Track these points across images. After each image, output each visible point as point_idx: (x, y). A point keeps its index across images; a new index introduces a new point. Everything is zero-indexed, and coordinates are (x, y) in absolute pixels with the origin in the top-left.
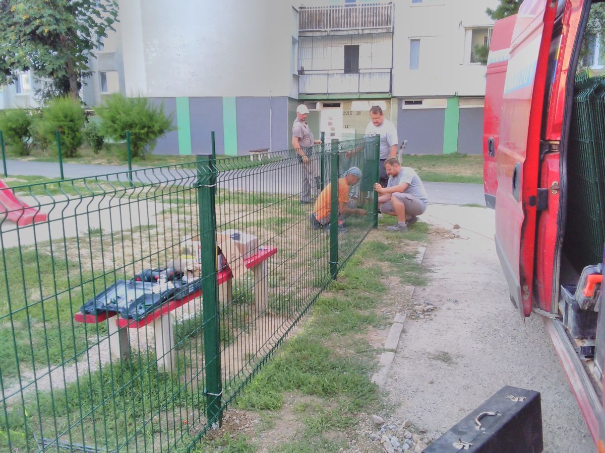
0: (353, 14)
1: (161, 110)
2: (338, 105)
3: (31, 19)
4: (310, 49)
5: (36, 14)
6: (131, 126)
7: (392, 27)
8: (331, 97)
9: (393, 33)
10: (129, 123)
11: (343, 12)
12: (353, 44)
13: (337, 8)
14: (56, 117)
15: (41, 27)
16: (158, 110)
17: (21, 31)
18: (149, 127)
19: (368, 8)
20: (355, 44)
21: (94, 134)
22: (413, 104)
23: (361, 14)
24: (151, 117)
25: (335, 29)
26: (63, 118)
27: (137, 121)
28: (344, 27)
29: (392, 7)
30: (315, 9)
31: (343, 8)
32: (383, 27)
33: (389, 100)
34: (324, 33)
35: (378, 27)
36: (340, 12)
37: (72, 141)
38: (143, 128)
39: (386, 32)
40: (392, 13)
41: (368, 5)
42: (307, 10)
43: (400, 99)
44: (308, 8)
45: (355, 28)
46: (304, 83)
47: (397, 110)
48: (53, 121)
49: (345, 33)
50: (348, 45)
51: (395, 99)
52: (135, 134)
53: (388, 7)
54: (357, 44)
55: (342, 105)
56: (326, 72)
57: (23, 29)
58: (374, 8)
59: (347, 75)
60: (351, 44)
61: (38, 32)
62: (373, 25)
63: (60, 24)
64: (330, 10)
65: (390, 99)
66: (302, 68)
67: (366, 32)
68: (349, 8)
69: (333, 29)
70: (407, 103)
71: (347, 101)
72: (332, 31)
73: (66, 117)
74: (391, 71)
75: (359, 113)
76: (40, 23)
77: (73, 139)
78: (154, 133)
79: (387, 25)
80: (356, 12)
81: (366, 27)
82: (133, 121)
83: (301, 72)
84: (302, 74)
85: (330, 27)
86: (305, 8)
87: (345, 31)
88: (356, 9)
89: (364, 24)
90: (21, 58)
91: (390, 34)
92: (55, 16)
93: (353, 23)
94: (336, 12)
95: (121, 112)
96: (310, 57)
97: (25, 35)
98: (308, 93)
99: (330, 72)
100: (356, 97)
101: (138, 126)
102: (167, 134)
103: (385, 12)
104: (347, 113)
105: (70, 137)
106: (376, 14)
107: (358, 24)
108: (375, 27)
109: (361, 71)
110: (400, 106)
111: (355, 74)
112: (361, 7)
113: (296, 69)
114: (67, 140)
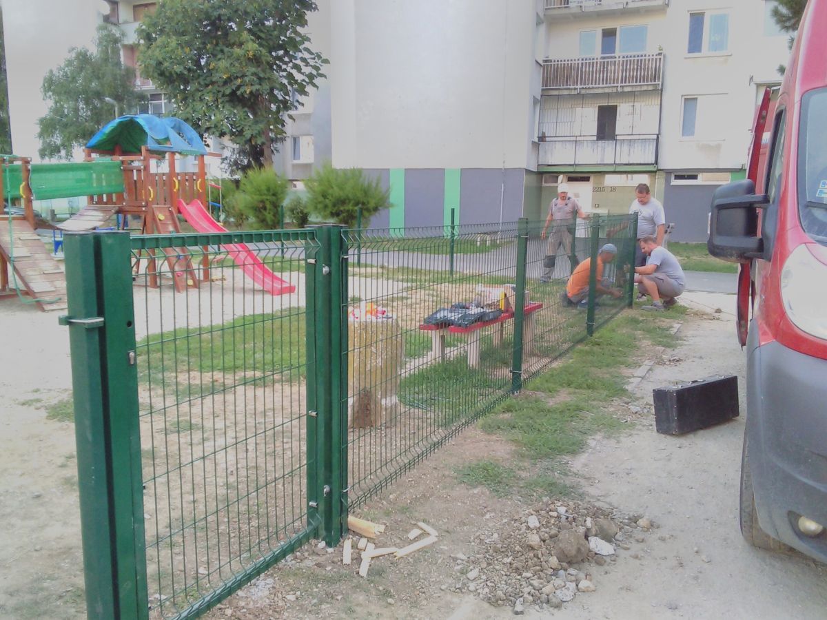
0: (612, 68)
1: (377, 185)
2: (587, 179)
3: (232, 78)
4: (555, 111)
5: (237, 72)
6: (343, 202)
7: (660, 83)
8: (578, 169)
9: (662, 90)
10: (342, 198)
11: (598, 65)
12: (610, 104)
13: (591, 61)
14: (259, 191)
15: (243, 87)
16: (374, 185)
17: (219, 92)
18: (363, 204)
19: (630, 61)
20: (612, 104)
21: (299, 210)
22: (686, 179)
23: (621, 68)
24: (366, 192)
25: (587, 86)
26: (266, 192)
27: (351, 196)
28: (599, 84)
29: (662, 60)
30: (563, 63)
31: (599, 61)
32: (649, 83)
33: (653, 174)
34: (573, 91)
35: (642, 83)
36: (595, 65)
37: (273, 218)
38: (357, 204)
39: (654, 90)
40: (661, 66)
41: (631, 57)
42: (553, 63)
43: (668, 172)
44: (555, 61)
45: (612, 85)
46: (545, 152)
47: (664, 186)
48: (255, 195)
49: (600, 91)
50: (604, 104)
51: (661, 173)
52: (348, 211)
53: (656, 59)
54: (615, 104)
55: (591, 179)
56: (574, 139)
57: (222, 89)
58: (638, 60)
59: (600, 142)
60: (606, 104)
61: (239, 93)
62: (636, 82)
63: (263, 84)
64: (582, 63)
65: (655, 172)
66: (544, 133)
67: (626, 89)
68: (606, 60)
69: (584, 87)
70: (677, 177)
71: (599, 174)
72: (583, 88)
73: (268, 190)
74: (658, 137)
75: (613, 189)
76: (241, 82)
77: (274, 216)
78: (368, 210)
79: (655, 81)
80: (615, 66)
81: (627, 84)
82: (347, 196)
83: (542, 138)
84: (543, 141)
85: (581, 84)
86: (551, 61)
87: (600, 88)
88: (615, 62)
89: (624, 80)
90: (218, 122)
91: (659, 92)
92: (258, 75)
93: (610, 79)
94: (589, 65)
95: (334, 186)
96: (555, 121)
97: (223, 96)
98: (550, 164)
99: (578, 139)
100: (612, 169)
101: (352, 202)
102: (382, 212)
103: (652, 65)
104: (598, 190)
105: (272, 213)
106: (641, 67)
107: (618, 79)
108: (638, 84)
109: (618, 138)
110: (668, 181)
111: (611, 141)
112: (621, 59)
113: (536, 135)
114: (269, 217)
